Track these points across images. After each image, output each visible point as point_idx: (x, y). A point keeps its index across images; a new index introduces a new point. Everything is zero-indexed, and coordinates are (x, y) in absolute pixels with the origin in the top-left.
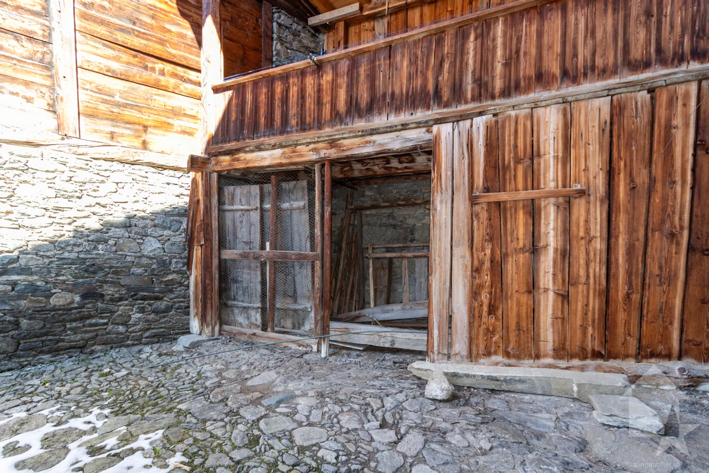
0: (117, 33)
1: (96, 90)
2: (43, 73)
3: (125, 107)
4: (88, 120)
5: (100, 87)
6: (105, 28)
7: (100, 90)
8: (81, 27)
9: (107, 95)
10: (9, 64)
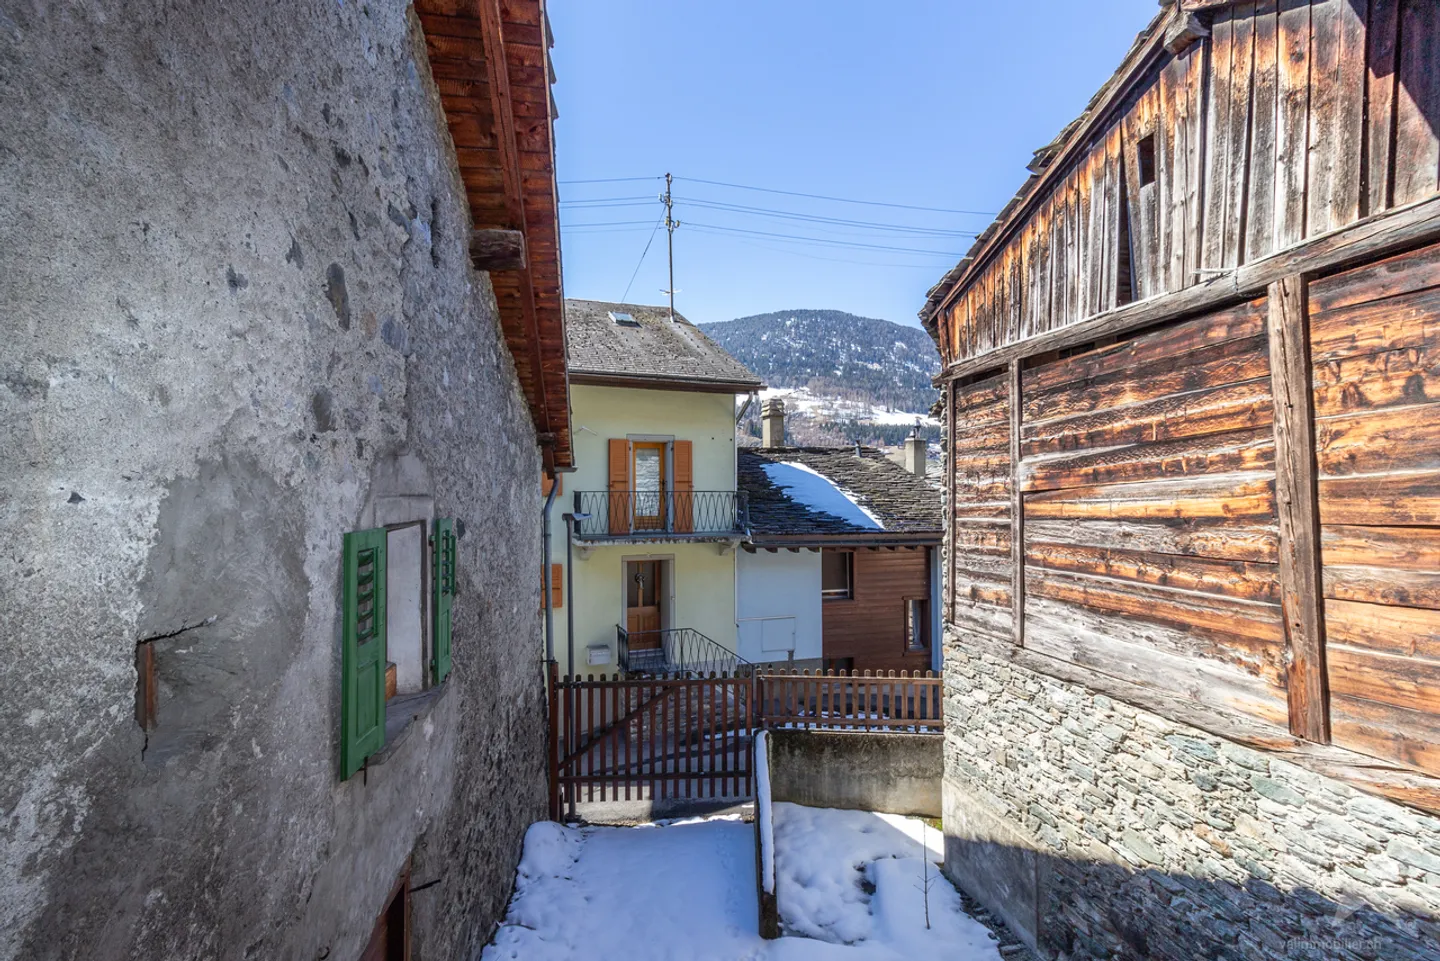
0: (1406, 501)
1: (1363, 642)
2: (1271, 621)
3: (1429, 677)
4: (1346, 707)
5: (1371, 634)
6: (1376, 500)
7: (1369, 639)
8: (1331, 514)
9: (1388, 651)
10: (1230, 614)
